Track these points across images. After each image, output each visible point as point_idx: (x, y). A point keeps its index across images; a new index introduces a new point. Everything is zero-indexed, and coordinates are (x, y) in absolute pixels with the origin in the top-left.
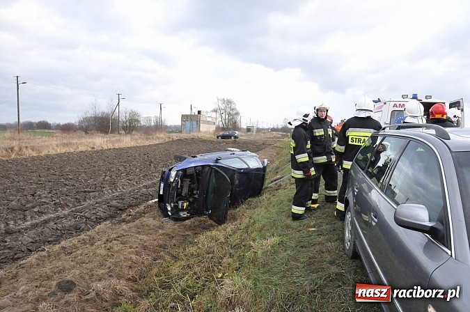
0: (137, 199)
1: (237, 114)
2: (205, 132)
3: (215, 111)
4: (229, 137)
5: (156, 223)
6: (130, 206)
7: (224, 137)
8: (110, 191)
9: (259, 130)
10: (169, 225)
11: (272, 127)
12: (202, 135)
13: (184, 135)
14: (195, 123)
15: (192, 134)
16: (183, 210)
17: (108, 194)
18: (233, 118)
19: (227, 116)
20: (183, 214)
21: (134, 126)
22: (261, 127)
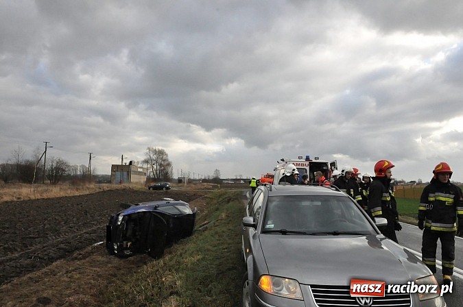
0: (81, 242)
1: (169, 164)
2: (137, 183)
3: (146, 162)
4: (161, 188)
5: (104, 259)
6: (77, 249)
7: (155, 188)
8: (54, 237)
9: (190, 181)
10: (116, 261)
11: (203, 178)
12: (134, 185)
13: (114, 186)
14: (125, 173)
15: (122, 185)
16: (127, 248)
17: (52, 239)
18: (164, 169)
19: (158, 167)
20: (127, 252)
21: (60, 176)
22: (192, 178)
